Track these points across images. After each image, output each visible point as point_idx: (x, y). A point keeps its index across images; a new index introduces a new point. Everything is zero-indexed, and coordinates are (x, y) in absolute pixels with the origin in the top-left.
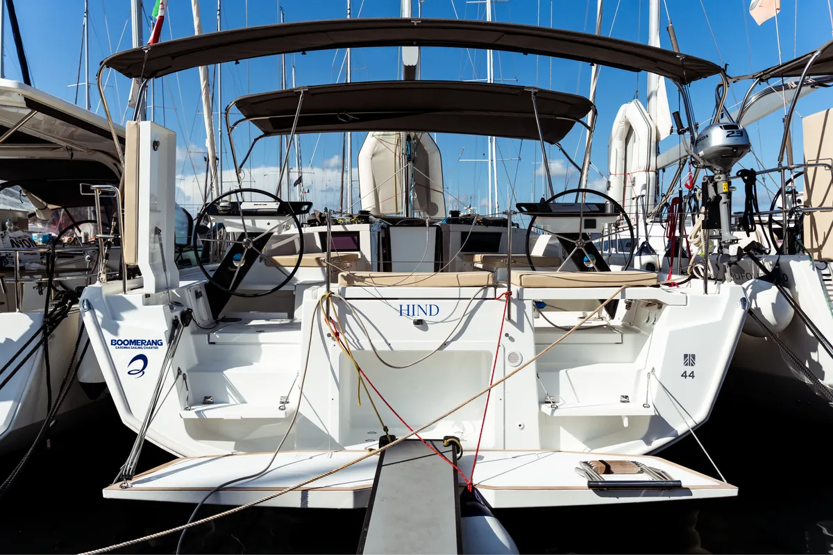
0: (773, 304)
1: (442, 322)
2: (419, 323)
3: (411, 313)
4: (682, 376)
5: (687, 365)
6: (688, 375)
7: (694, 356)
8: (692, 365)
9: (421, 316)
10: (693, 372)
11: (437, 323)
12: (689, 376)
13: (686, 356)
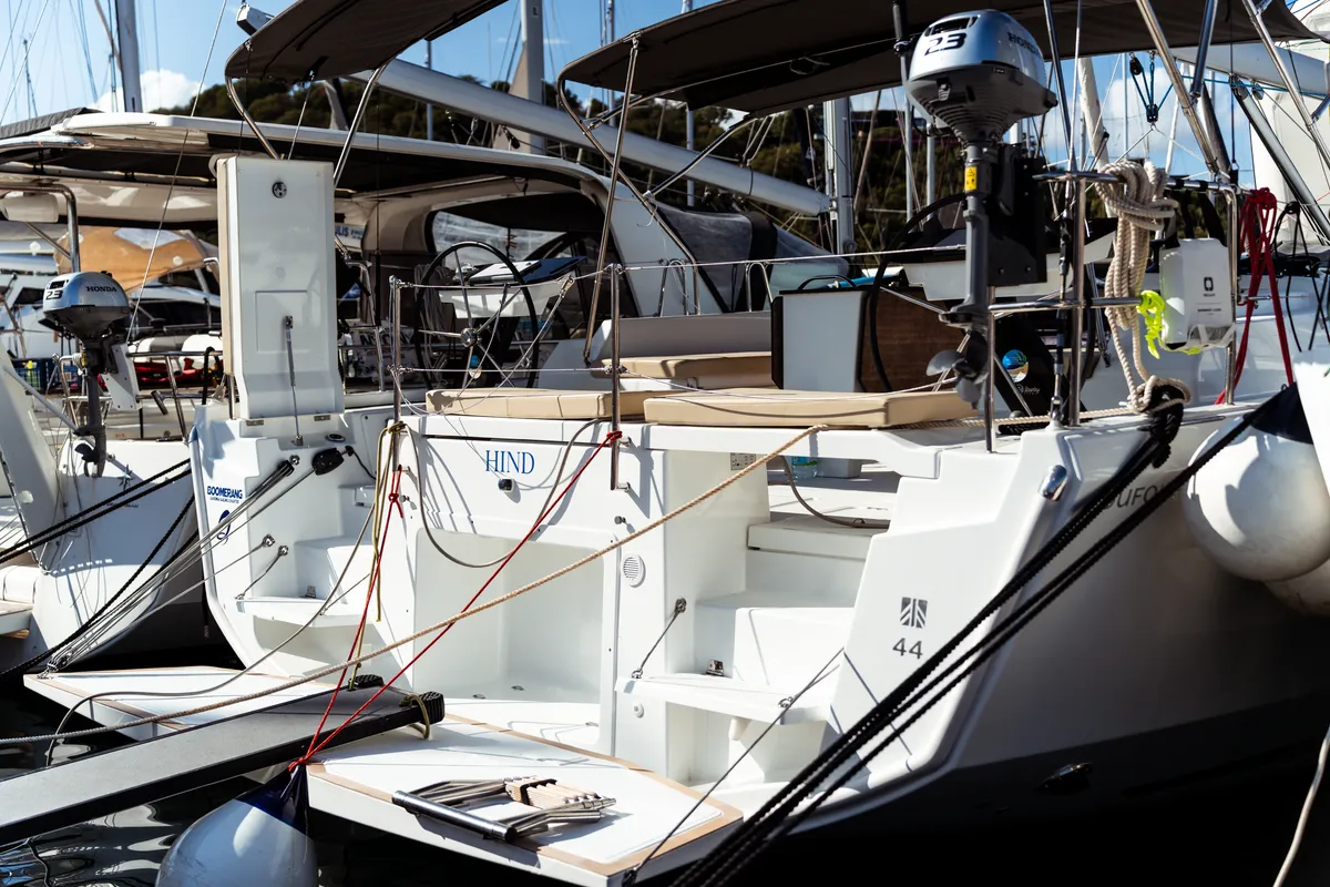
0: (1229, 489)
1: (539, 487)
2: (506, 485)
3: (499, 468)
4: (895, 648)
5: (906, 623)
6: (907, 648)
7: (923, 605)
8: (919, 626)
9: (512, 475)
10: (919, 644)
11: (533, 488)
12: (911, 651)
13: (905, 602)
